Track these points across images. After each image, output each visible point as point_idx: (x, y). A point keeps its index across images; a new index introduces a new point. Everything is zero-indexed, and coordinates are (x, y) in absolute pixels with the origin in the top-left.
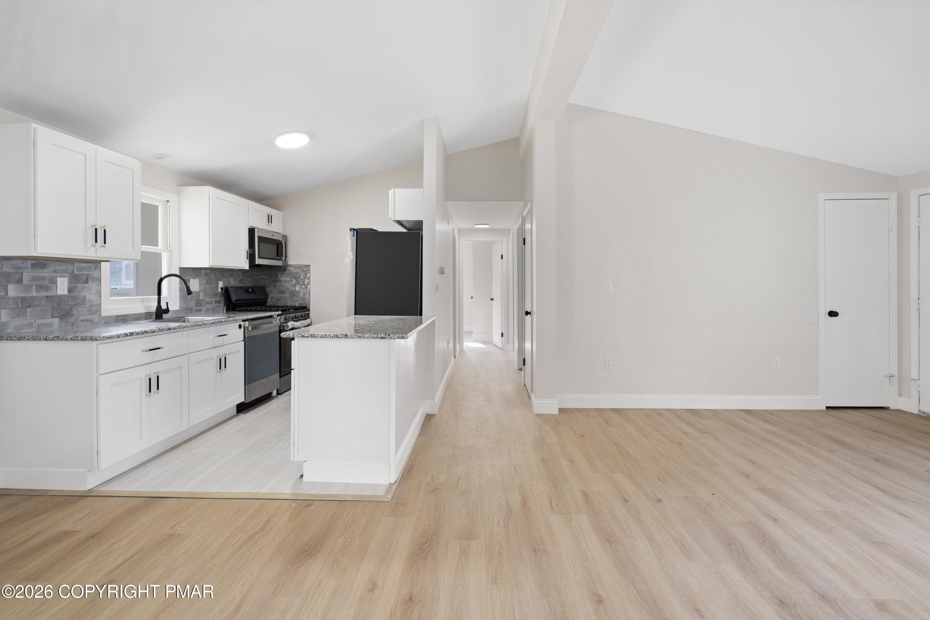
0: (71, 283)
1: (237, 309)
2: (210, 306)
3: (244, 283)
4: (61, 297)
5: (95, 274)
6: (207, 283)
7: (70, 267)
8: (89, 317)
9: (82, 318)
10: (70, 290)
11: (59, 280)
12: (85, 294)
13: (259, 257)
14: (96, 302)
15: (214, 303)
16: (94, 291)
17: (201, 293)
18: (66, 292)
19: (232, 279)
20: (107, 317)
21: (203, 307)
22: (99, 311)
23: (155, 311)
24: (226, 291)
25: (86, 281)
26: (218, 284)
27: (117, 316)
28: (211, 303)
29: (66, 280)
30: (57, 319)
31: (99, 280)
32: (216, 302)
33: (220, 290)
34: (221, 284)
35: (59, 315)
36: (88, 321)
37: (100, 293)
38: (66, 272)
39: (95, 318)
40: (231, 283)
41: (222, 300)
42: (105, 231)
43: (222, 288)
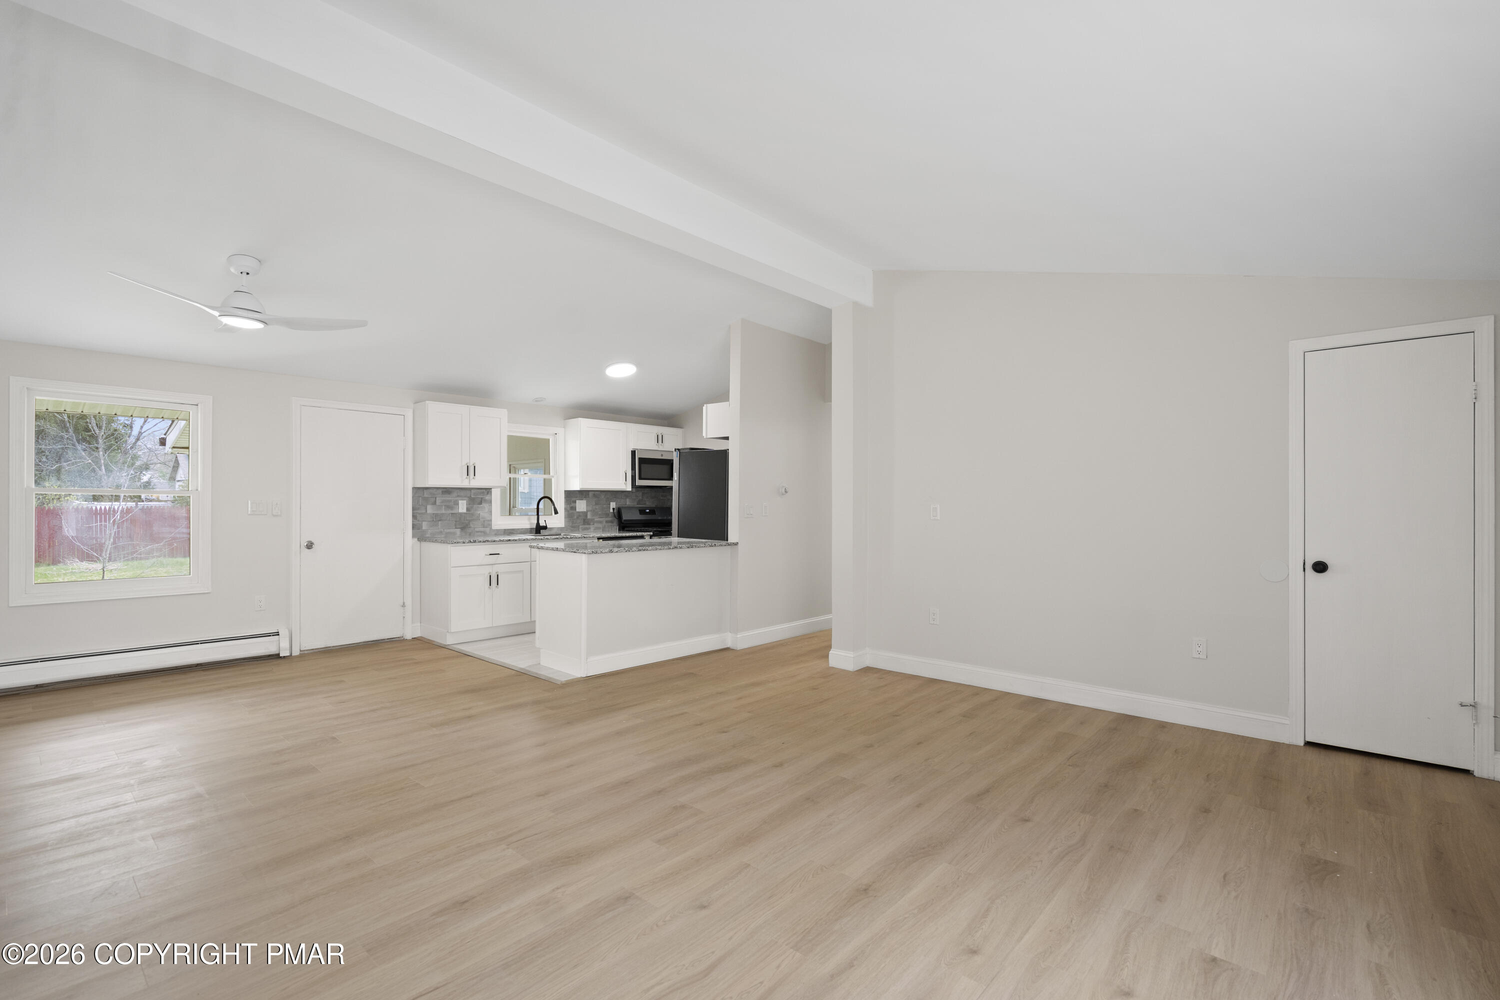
0: (469, 504)
1: (626, 529)
2: (600, 525)
3: (645, 504)
4: (461, 514)
5: (487, 498)
6: (596, 504)
7: (468, 493)
8: (482, 529)
9: (477, 530)
10: (468, 509)
11: (460, 502)
12: (479, 512)
13: (640, 478)
14: (489, 519)
15: (604, 523)
16: (487, 510)
17: (589, 513)
18: (465, 511)
19: (628, 500)
20: (497, 530)
21: (591, 526)
22: (490, 525)
23: (535, 527)
24: (619, 513)
25: (481, 503)
26: (610, 504)
27: (505, 530)
28: (601, 522)
29: (465, 502)
30: (459, 530)
31: (491, 502)
32: (607, 522)
33: (611, 511)
34: (613, 505)
35: (460, 527)
36: (481, 532)
37: (491, 512)
38: (465, 497)
39: (487, 530)
40: (627, 504)
41: (616, 521)
42: (475, 467)
43: (614, 509)
